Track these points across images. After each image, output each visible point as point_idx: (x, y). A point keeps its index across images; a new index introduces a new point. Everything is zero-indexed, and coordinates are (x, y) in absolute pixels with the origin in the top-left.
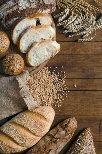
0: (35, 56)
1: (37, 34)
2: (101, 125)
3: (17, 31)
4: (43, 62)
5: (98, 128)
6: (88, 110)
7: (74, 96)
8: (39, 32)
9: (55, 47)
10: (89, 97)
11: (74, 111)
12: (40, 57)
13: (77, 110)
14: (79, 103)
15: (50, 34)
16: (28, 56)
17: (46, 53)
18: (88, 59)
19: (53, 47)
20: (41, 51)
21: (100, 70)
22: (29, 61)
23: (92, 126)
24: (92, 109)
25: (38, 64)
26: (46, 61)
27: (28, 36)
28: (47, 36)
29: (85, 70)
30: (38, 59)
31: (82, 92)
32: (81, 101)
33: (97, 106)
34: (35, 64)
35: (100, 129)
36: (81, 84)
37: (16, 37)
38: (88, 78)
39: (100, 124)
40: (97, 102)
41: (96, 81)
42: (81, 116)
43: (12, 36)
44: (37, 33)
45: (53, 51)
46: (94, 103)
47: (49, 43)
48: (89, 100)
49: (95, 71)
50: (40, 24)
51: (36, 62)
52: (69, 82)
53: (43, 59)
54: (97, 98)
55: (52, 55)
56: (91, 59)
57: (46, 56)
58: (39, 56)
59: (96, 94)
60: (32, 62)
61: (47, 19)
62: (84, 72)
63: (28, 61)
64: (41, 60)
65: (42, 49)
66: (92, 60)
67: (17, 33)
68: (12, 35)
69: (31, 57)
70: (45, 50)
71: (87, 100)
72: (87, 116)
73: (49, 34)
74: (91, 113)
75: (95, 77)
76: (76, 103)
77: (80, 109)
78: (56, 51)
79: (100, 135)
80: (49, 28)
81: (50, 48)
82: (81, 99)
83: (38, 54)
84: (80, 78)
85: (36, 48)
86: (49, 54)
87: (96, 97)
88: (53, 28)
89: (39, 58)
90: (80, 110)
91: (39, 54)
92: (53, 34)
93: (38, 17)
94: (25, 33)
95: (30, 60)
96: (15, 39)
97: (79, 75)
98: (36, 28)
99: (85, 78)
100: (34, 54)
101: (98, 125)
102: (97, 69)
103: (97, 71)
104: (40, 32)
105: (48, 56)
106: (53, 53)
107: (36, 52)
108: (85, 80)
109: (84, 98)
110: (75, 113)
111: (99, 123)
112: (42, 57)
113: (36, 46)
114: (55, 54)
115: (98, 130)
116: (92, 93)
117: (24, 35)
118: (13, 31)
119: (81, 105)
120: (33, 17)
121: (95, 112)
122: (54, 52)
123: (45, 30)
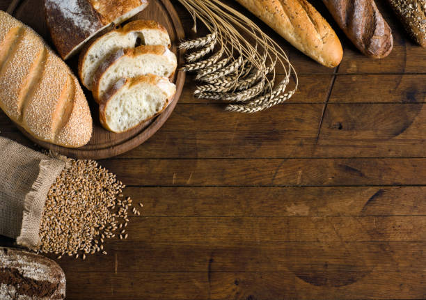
0: (120, 111)
1: (136, 66)
2: (212, 264)
3: (92, 58)
4: (137, 123)
5: (207, 270)
6: (183, 231)
7: (152, 197)
8: (141, 62)
9: (164, 93)
10: (185, 201)
11: (153, 233)
12: (130, 113)
13: (160, 230)
14: (162, 215)
15: (166, 67)
16: (104, 110)
17: (145, 105)
18: (183, 114)
19: (161, 93)
20: (134, 101)
21: (209, 140)
22: (107, 122)
23: (193, 266)
24: (193, 228)
25: (125, 128)
26: (144, 122)
27: (116, 71)
28: (158, 70)
29: (176, 139)
30: (126, 117)
31: (171, 188)
32: (168, 209)
33: (204, 220)
34: (119, 128)
35: (210, 272)
36: (169, 171)
37: (89, 71)
38: (183, 157)
39: (211, 261)
40: (205, 212)
41: (201, 165)
42: (168, 244)
43: (81, 69)
44: (137, 64)
45: (161, 101)
46: (197, 214)
47: (152, 84)
48: (186, 207)
49: (198, 142)
50: (144, 44)
51: (122, 124)
52: (141, 167)
53: (137, 117)
54: (204, 203)
55: (157, 110)
56: (191, 115)
57: (145, 111)
58: (129, 110)
59: (201, 193)
60: (113, 124)
61: (161, 35)
62: (174, 144)
63: (104, 122)
64: (134, 120)
65: (136, 97)
66: (190, 117)
67: (93, 62)
68: (81, 65)
69: (110, 113)
70: (144, 97)
71: (182, 208)
72: (181, 244)
73: (163, 66)
74: (191, 235)
75: (200, 155)
76: (157, 214)
77: (164, 227)
78: (167, 101)
79: (211, 286)
80: (164, 53)
81: (153, 95)
82: (169, 205)
83: (126, 107)
84: (165, 157)
85: (124, 94)
86: (150, 107)
87: (201, 201)
88: (172, 53)
89: (129, 115)
90: (165, 229)
91: (128, 107)
92: (172, 67)
93: (141, 31)
94: (111, 64)
95: (109, 119)
96: (87, 74)
97: (163, 151)
98: (134, 53)
99: (177, 159)
100: (118, 106)
101: (207, 263)
102: (202, 138)
103: (203, 142)
104: (143, 63)
105: (148, 110)
106: (159, 105)
107: (123, 102)
108: (177, 163)
109: (176, 202)
110: (155, 237)
111: (208, 258)
112: (135, 113)
113: (124, 90)
114: (163, 108)
115: (207, 274)
116: (191, 192)
117: (110, 68)
118: (85, 57)
119: (167, 219)
120: (128, 30)
121: (199, 235)
122: (162, 104)
123: (154, 58)
